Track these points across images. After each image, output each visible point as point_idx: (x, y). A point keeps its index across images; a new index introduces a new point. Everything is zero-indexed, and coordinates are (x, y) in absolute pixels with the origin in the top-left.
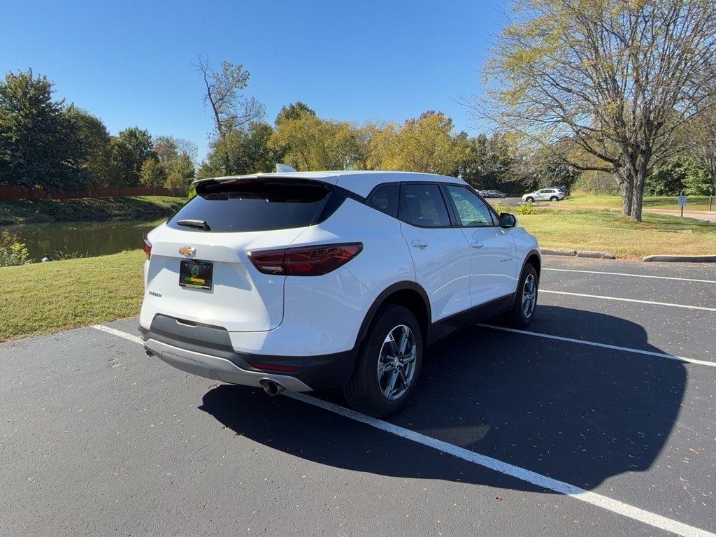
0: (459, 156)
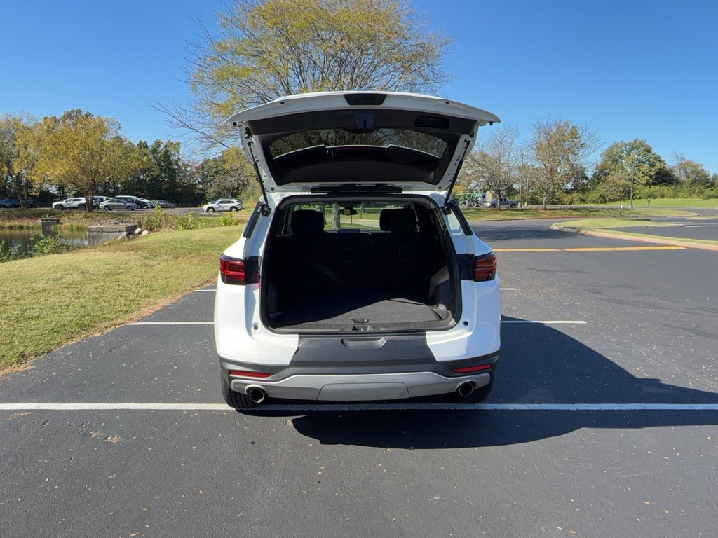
0: (135, 164)
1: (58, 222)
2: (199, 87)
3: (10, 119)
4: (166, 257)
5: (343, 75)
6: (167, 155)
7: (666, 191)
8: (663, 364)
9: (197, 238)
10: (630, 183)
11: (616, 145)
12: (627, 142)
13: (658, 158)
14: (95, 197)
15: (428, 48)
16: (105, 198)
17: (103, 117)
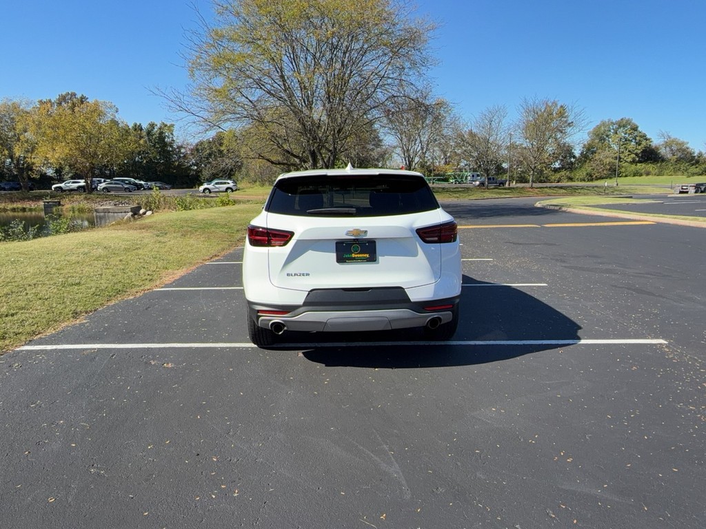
0: (133, 146)
1: (59, 204)
2: (197, 73)
3: (9, 104)
4: (175, 235)
5: (334, 60)
6: (161, 138)
7: (651, 169)
8: (602, 314)
9: (200, 218)
10: (615, 161)
11: (603, 124)
12: (614, 121)
13: (644, 137)
14: (94, 179)
15: (416, 32)
16: (103, 180)
17: (101, 100)
